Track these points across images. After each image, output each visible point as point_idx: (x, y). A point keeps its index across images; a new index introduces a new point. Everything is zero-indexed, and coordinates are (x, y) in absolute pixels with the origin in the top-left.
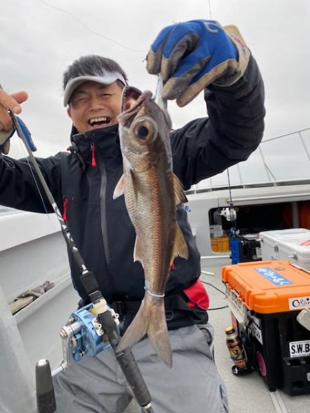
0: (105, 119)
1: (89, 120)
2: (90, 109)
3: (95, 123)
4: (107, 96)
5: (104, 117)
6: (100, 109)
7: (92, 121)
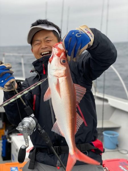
0: (49, 52)
1: (41, 53)
2: (41, 48)
3: (44, 54)
4: (49, 41)
5: (48, 51)
6: (46, 48)
7: (43, 53)
